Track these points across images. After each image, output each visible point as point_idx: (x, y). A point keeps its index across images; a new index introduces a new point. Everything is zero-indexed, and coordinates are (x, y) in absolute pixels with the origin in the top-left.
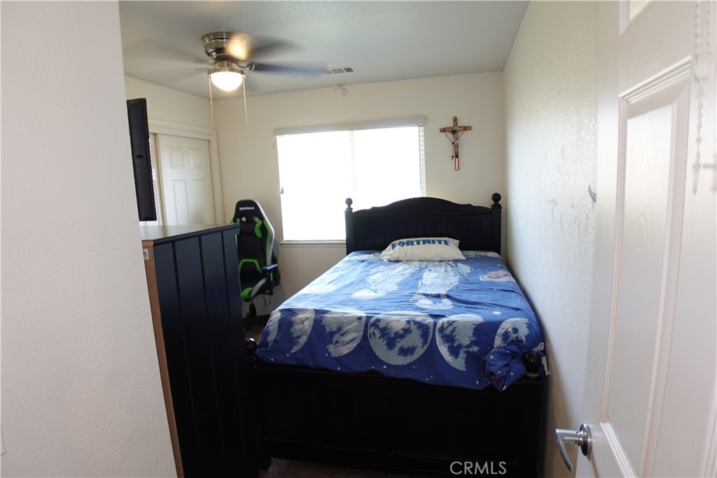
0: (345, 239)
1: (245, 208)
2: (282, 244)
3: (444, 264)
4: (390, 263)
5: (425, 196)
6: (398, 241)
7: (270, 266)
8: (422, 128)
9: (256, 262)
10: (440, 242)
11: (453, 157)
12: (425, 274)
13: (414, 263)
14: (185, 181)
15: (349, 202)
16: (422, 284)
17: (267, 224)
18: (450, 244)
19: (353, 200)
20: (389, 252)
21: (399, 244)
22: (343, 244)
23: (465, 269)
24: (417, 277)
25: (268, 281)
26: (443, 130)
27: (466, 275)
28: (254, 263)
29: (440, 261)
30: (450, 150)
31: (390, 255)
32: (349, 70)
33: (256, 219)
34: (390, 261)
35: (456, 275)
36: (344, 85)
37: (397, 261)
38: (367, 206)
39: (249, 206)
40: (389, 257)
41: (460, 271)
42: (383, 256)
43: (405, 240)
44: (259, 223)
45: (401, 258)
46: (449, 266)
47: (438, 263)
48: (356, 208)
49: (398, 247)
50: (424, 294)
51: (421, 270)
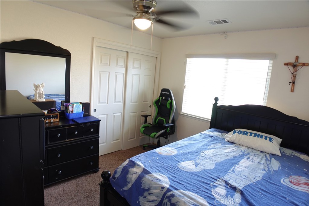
0: (210, 118)
1: (165, 93)
2: (180, 114)
3: (262, 154)
4: (228, 143)
5: (265, 105)
6: (238, 130)
7: (170, 124)
8: (272, 62)
9: (165, 120)
10: (266, 138)
11: (290, 83)
12: (243, 160)
13: (243, 147)
14: (140, 75)
15: (216, 99)
16: (233, 171)
17: (173, 102)
18: (274, 141)
19: (219, 99)
20: (230, 136)
21: (238, 133)
22: (209, 121)
23: (275, 165)
24: (235, 161)
25: (166, 131)
26: (287, 64)
27: (272, 172)
28: (164, 120)
29: (262, 152)
30: (289, 78)
31: (230, 137)
32: (225, 22)
33: (169, 99)
34: (228, 141)
35: (264, 170)
36: (226, 32)
37: (233, 143)
38: (227, 104)
39: (167, 92)
40: (229, 139)
41: (270, 166)
42: (226, 137)
43: (243, 130)
44: (170, 101)
45: (235, 142)
46: (265, 158)
47: (258, 153)
48: (220, 103)
49: (236, 133)
50: (226, 182)
51: (242, 156)
